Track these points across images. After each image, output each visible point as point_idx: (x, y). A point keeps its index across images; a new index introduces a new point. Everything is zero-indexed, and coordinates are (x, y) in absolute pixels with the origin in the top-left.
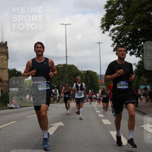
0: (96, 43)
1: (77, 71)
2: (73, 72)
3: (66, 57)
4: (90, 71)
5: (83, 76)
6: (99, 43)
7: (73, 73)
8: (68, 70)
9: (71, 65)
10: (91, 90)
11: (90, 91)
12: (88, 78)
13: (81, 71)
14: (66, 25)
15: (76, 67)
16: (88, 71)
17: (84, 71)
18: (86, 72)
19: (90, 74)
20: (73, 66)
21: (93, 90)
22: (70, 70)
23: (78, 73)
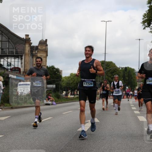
0: (136, 40)
1: (115, 68)
2: (111, 68)
3: (105, 53)
4: (128, 67)
5: (121, 73)
6: (139, 40)
7: (111, 70)
8: (106, 67)
9: (109, 62)
10: (128, 86)
11: (127, 88)
12: (126, 75)
13: (119, 68)
14: (106, 22)
15: (114, 64)
16: (126, 68)
17: (121, 68)
18: (124, 69)
19: (128, 71)
20: (111, 63)
21: (130, 87)
22: (108, 66)
23: (116, 69)
